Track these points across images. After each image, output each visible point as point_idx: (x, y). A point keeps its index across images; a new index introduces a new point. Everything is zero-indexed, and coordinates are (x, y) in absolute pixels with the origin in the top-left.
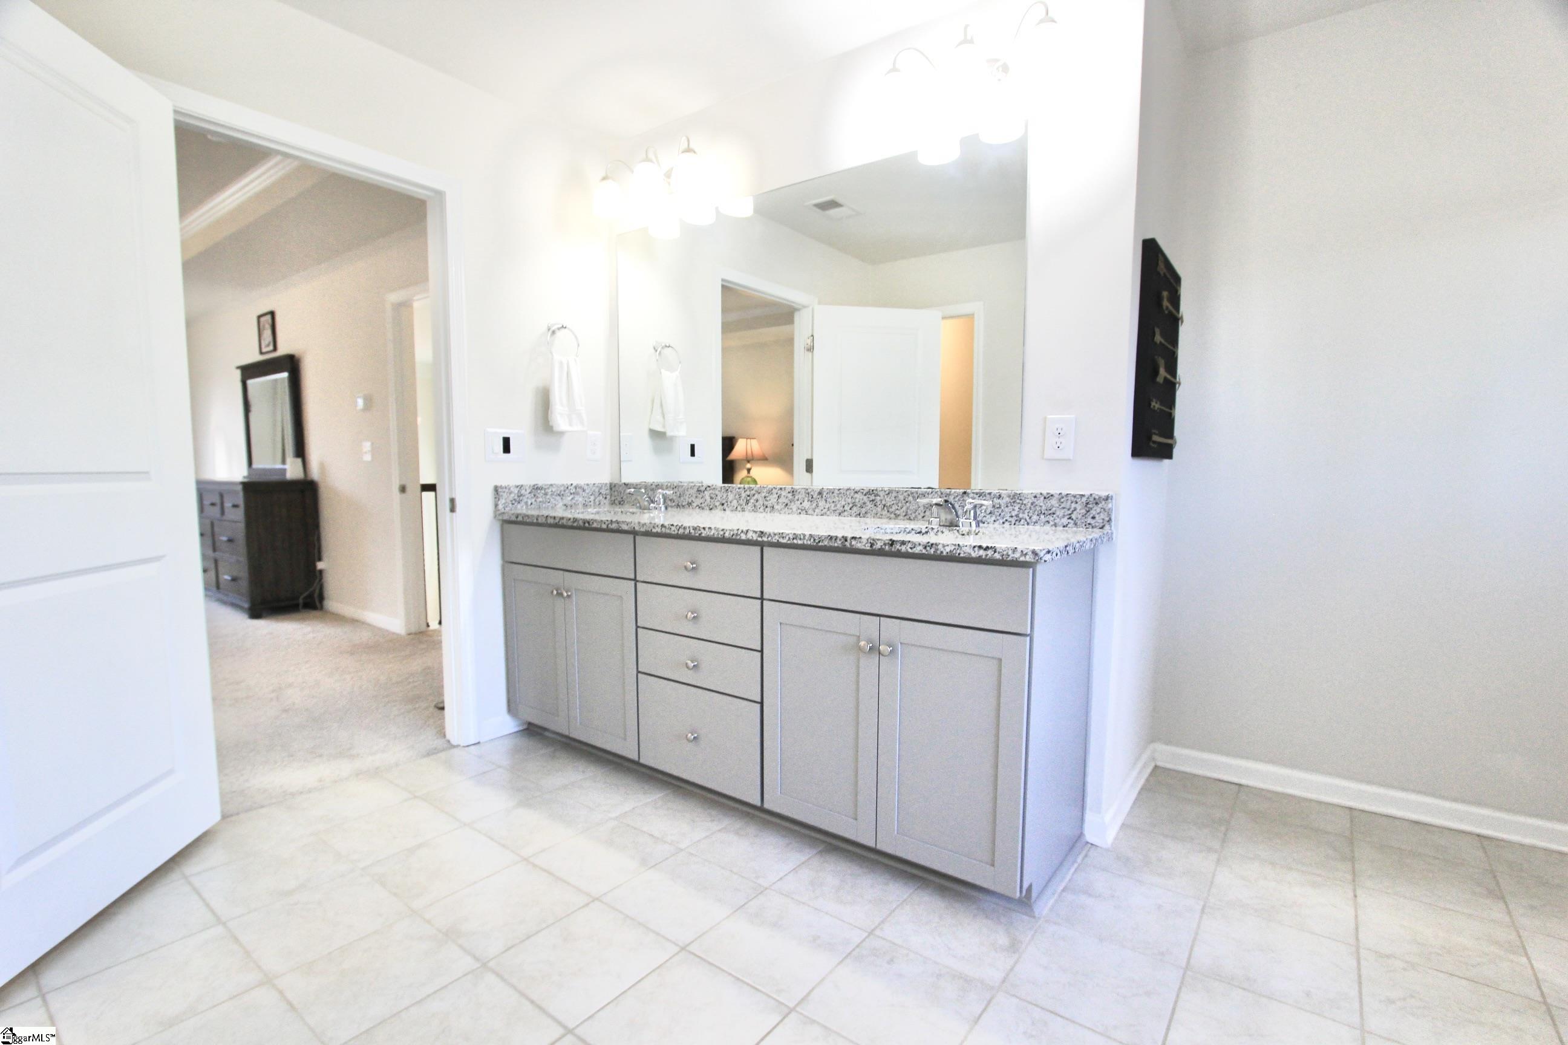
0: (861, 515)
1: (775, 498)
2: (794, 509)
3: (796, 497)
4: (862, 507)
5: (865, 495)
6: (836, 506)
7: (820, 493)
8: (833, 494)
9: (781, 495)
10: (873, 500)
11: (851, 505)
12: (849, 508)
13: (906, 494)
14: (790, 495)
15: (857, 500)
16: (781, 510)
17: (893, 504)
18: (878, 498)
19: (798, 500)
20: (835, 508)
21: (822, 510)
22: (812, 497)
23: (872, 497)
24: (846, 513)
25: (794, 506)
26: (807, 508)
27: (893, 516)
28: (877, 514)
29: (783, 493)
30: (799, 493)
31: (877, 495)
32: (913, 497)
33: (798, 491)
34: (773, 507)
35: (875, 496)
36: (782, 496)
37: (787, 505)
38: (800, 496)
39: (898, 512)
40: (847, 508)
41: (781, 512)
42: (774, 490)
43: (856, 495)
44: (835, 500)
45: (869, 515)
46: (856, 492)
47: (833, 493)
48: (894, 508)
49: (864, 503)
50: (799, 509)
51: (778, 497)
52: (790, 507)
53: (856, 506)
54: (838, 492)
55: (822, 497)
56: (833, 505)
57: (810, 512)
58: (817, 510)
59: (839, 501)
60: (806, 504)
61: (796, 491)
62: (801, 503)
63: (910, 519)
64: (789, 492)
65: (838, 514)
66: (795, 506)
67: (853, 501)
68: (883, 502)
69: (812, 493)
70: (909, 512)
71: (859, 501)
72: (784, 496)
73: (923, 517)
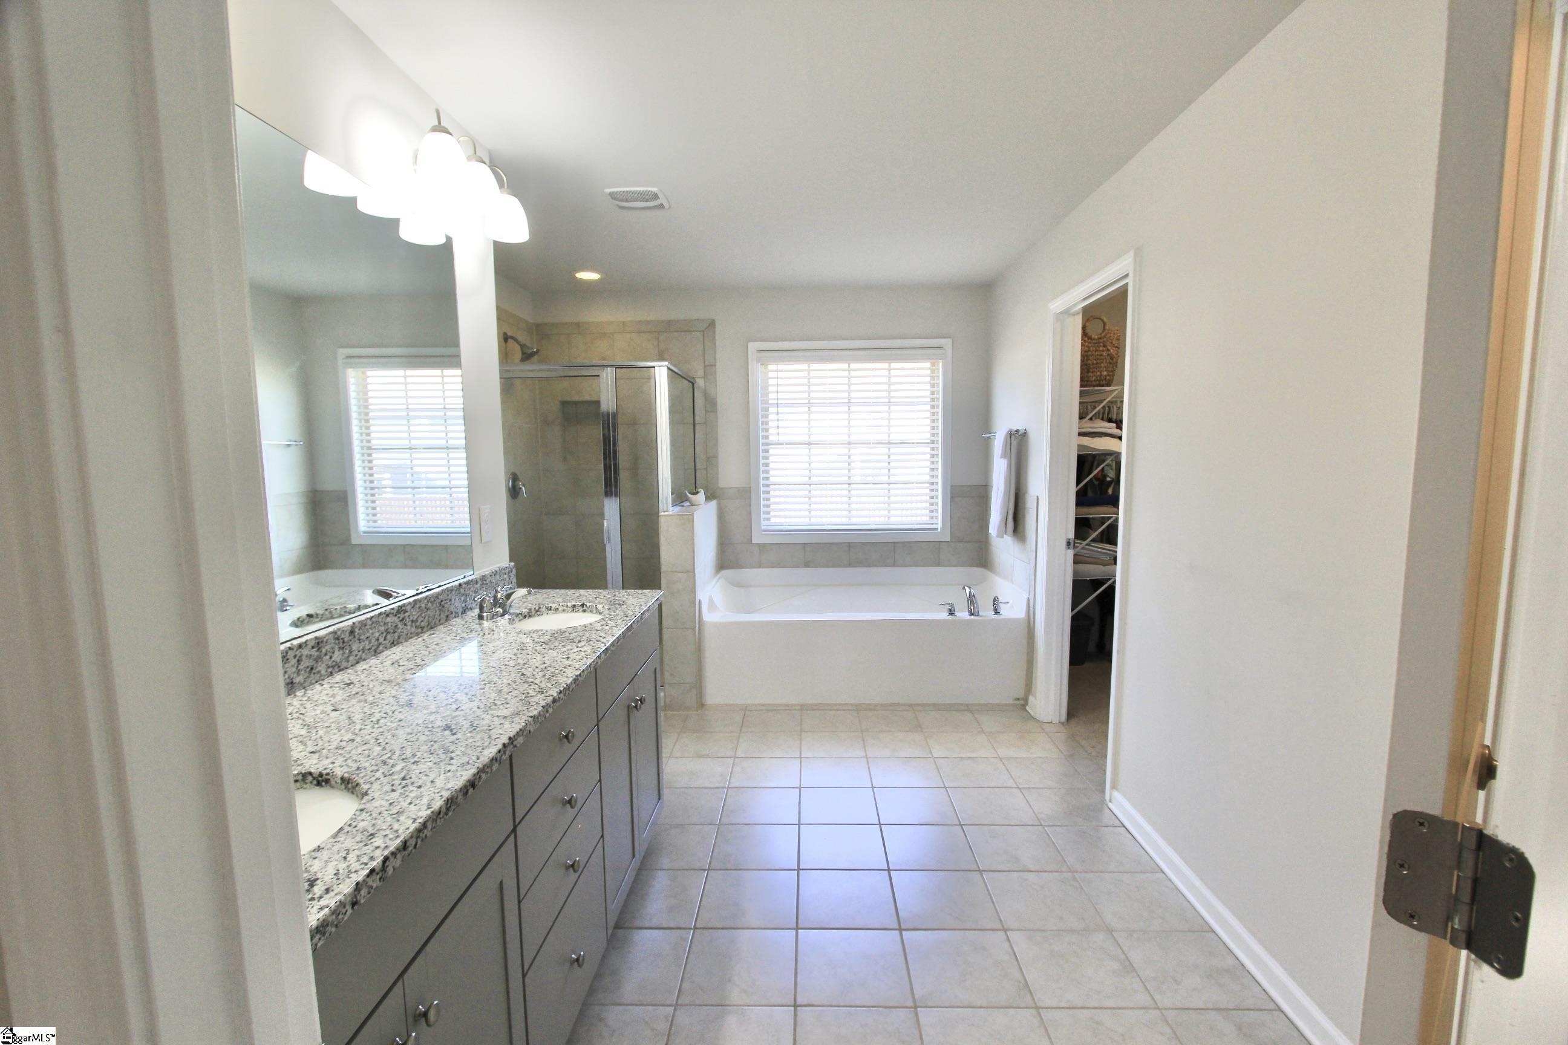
0: (395, 643)
1: (293, 666)
2: (323, 672)
3: (324, 651)
4: (394, 632)
5: (396, 615)
6: (370, 642)
7: (352, 632)
8: (367, 627)
9: (300, 657)
10: (403, 619)
11: (384, 635)
12: (383, 638)
13: (426, 601)
14: (314, 653)
15: (390, 625)
16: (305, 682)
17: (418, 616)
18: (407, 614)
19: (326, 654)
20: (370, 646)
21: (356, 656)
22: (344, 642)
23: (402, 616)
24: (381, 648)
25: (322, 668)
26: (338, 661)
27: (420, 630)
28: (407, 634)
29: (305, 652)
30: (326, 642)
31: (406, 611)
32: (431, 602)
33: (325, 640)
34: (292, 683)
35: (404, 613)
36: (304, 658)
37: (312, 669)
38: (328, 647)
39: (423, 624)
40: (381, 640)
41: (306, 685)
42: (290, 653)
43: (389, 619)
44: (368, 635)
45: (402, 639)
46: (388, 615)
47: (366, 625)
48: (420, 619)
49: (396, 626)
50: (329, 667)
51: (298, 661)
52: (317, 670)
53: (389, 633)
54: (371, 623)
55: (355, 637)
56: (367, 642)
57: (344, 664)
58: (351, 658)
59: (373, 634)
60: (337, 656)
61: (322, 642)
62: (331, 658)
63: (432, 628)
64: (313, 648)
65: (373, 653)
66: (324, 665)
67: (386, 628)
68: (411, 618)
69: (343, 636)
70: (431, 620)
71: (392, 626)
72: (307, 656)
73: (440, 621)
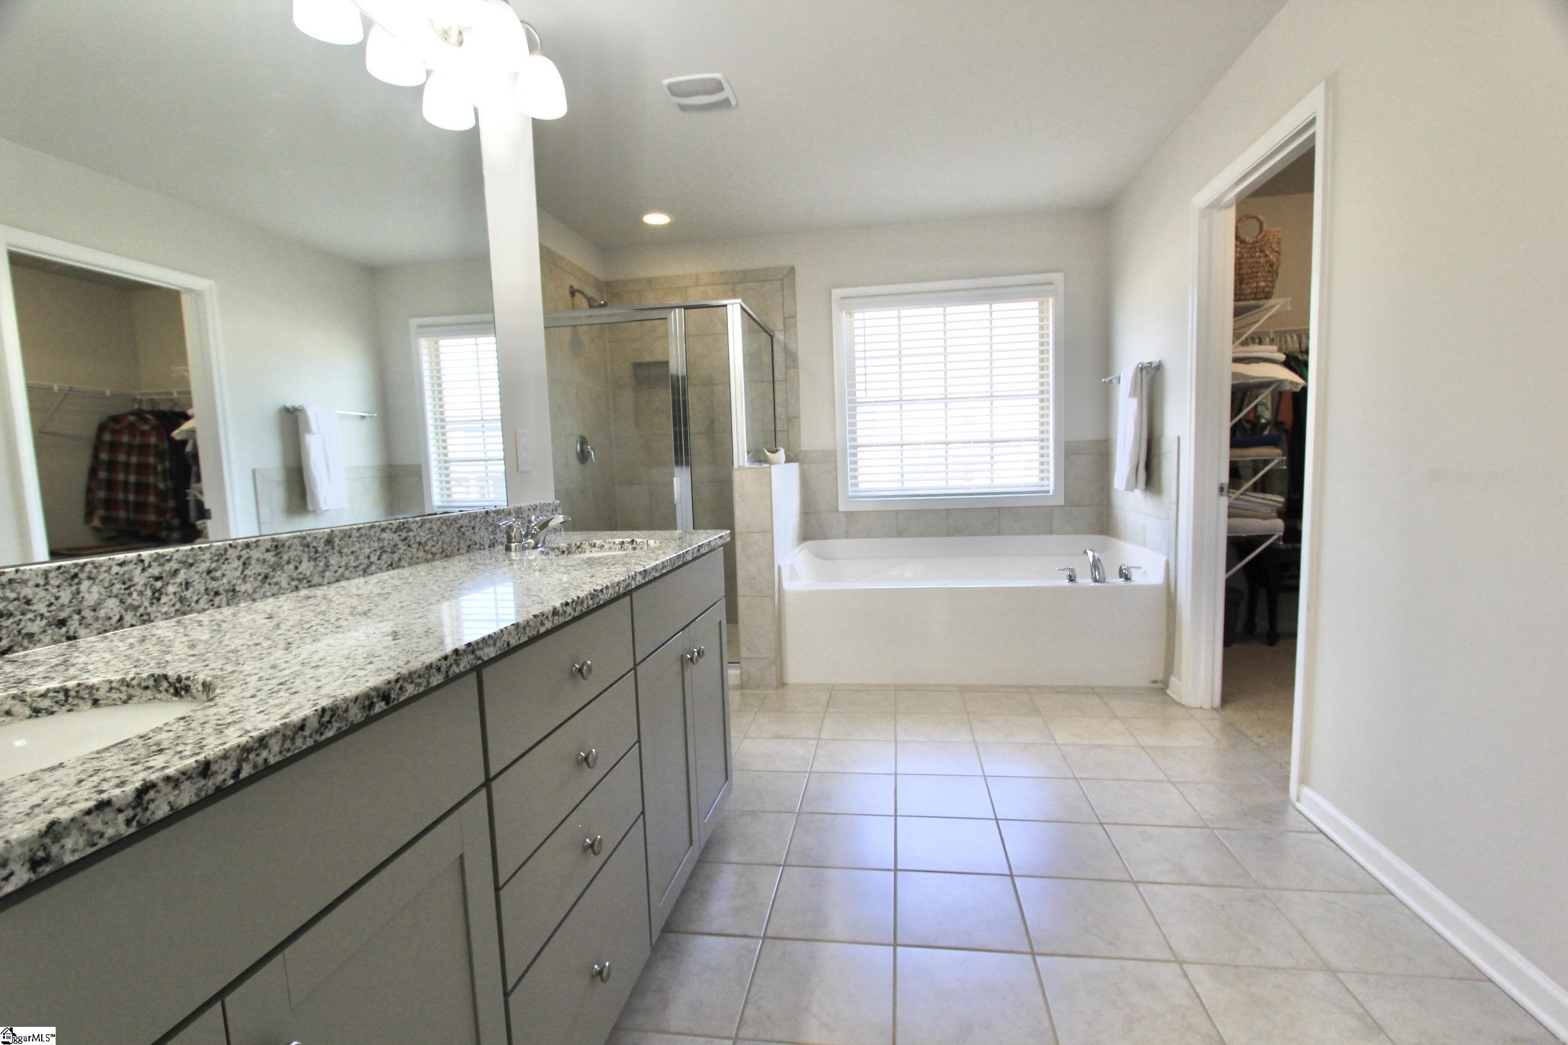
0: (394, 565)
1: (236, 569)
2: (284, 584)
3: (285, 557)
4: (393, 552)
5: (395, 532)
6: (357, 558)
7: (329, 541)
8: (351, 539)
9: (249, 558)
10: (405, 539)
11: (378, 553)
12: (376, 557)
13: (439, 523)
14: (270, 557)
15: (386, 543)
16: (254, 592)
17: (428, 539)
18: (411, 534)
19: (289, 562)
20: (357, 563)
21: (336, 572)
22: (316, 552)
23: (404, 534)
24: (373, 568)
25: (283, 579)
26: (308, 574)
27: (430, 556)
28: (412, 558)
29: (255, 554)
30: (289, 548)
31: (409, 530)
32: (447, 525)
33: (287, 544)
34: (234, 590)
35: (407, 532)
36: (253, 562)
37: (266, 577)
38: (292, 554)
39: (434, 550)
40: (374, 558)
41: (256, 596)
42: (230, 551)
43: (384, 535)
44: (354, 549)
45: (403, 563)
46: (383, 530)
47: (350, 537)
48: (430, 543)
49: (396, 545)
50: (293, 579)
51: (244, 564)
52: (275, 580)
53: (385, 551)
54: (358, 535)
55: (333, 548)
56: (352, 558)
57: (316, 579)
58: (327, 574)
59: (361, 549)
60: (306, 567)
61: (283, 546)
62: (296, 568)
63: (447, 556)
64: (268, 550)
65: (361, 573)
66: (284, 576)
67: (381, 545)
68: (418, 539)
69: (314, 544)
70: (446, 547)
71: (389, 544)
72: (258, 560)
73: (458, 550)
